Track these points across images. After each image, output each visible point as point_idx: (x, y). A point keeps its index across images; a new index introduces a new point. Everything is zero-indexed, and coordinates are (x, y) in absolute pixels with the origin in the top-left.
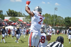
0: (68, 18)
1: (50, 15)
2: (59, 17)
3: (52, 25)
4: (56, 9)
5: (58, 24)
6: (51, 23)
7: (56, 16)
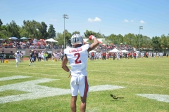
0: (156, 38)
1: (133, 35)
2: (146, 37)
3: (137, 47)
4: (141, 28)
5: (144, 45)
6: (135, 44)
7: (141, 36)
